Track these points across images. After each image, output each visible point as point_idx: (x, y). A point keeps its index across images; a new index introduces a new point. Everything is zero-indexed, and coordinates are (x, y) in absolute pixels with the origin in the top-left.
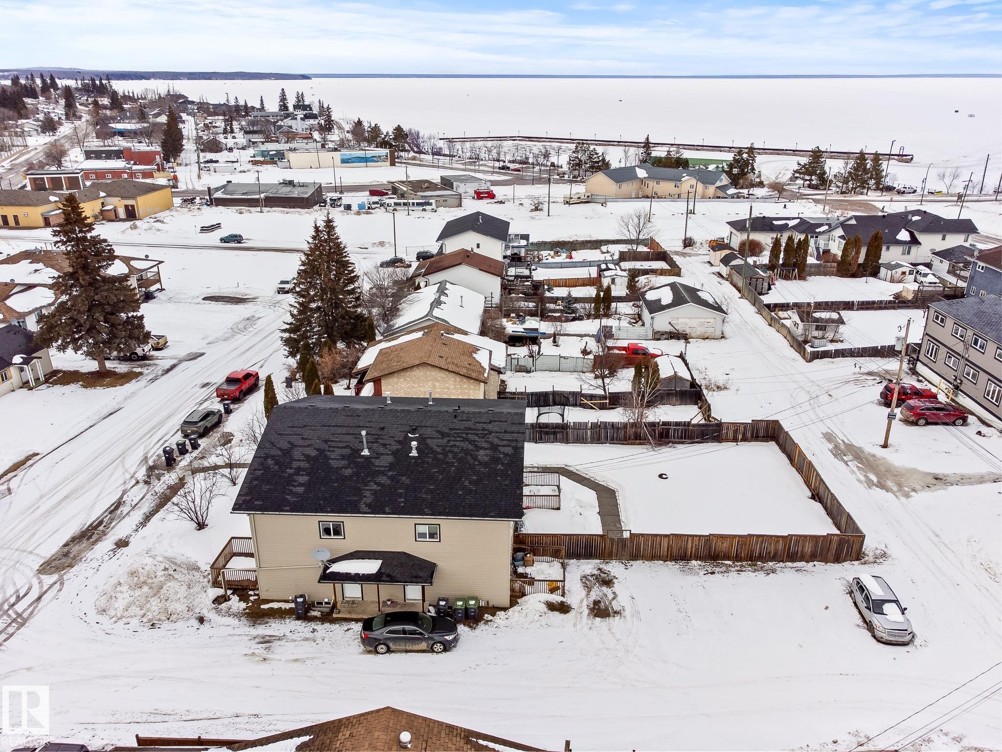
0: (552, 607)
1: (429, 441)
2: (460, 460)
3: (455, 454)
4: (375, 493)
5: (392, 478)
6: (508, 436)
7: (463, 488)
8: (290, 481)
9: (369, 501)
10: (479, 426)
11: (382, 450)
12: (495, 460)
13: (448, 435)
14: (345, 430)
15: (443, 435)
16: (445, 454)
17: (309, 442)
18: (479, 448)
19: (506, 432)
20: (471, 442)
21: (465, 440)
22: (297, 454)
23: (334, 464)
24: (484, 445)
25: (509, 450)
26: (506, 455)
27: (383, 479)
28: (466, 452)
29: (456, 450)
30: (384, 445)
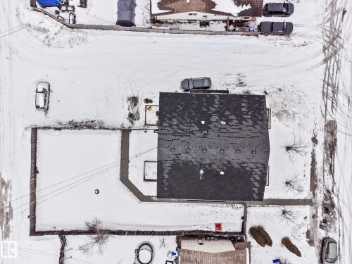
0: (151, 101)
1: (198, 129)
2: (184, 119)
3: (186, 122)
4: (214, 103)
5: (209, 110)
6: (165, 132)
7: (182, 106)
8: (248, 108)
9: (216, 100)
10: (177, 138)
11: (216, 124)
12: (170, 119)
13: (190, 132)
14: (235, 135)
15: (192, 132)
16: (190, 122)
17: (248, 128)
18: (177, 125)
19: (166, 134)
20: (180, 129)
21: (183, 130)
22: (250, 123)
23: (233, 117)
24: (175, 127)
25: (165, 124)
26: (165, 122)
27: (213, 109)
28: (182, 123)
29: (186, 124)
30: (216, 127)
